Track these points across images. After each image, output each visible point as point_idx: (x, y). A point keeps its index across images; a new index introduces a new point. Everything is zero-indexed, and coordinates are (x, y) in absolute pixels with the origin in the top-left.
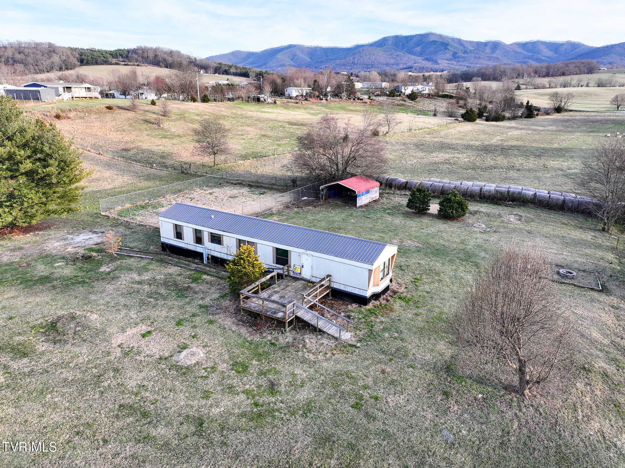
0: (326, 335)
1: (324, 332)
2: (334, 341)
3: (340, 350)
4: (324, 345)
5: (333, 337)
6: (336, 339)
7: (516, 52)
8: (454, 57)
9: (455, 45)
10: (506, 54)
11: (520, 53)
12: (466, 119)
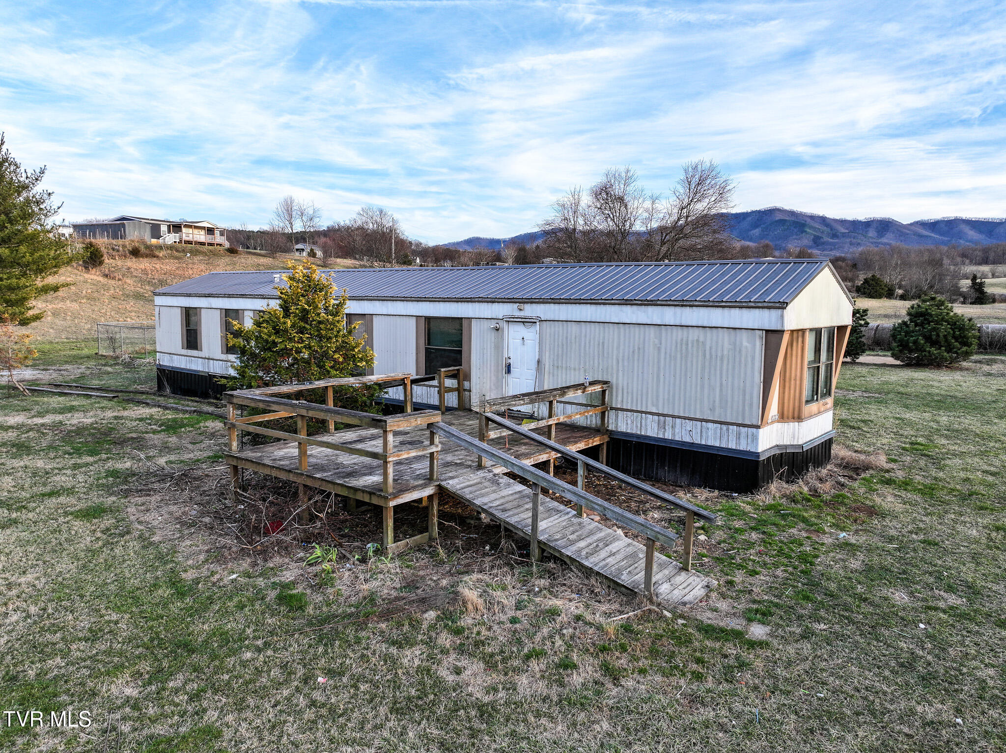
0: (573, 578)
1: (565, 563)
2: (616, 606)
3: (654, 653)
4: (563, 618)
5: (613, 585)
6: (628, 594)
7: (921, 236)
8: (815, 243)
9: (817, 226)
10: (902, 238)
11: (927, 236)
12: (864, 293)
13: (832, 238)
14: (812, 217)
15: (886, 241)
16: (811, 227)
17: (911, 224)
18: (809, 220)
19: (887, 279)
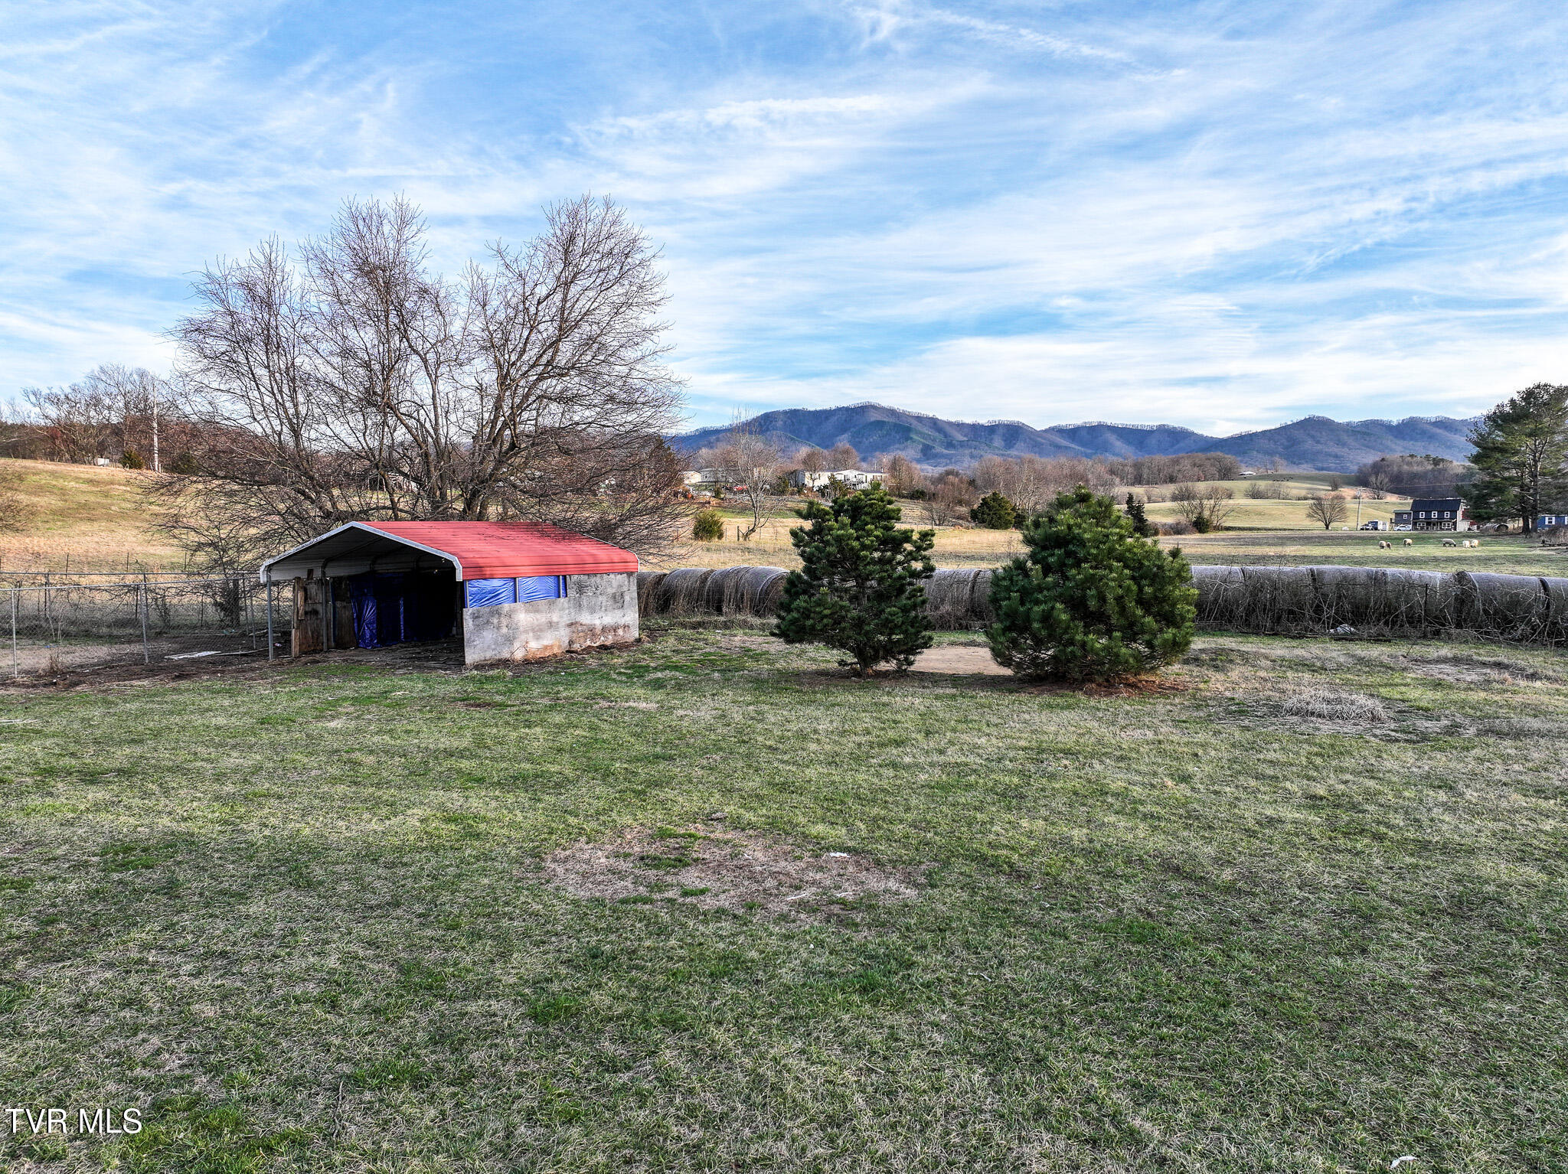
7: (1058, 447)
8: (925, 455)
9: (925, 430)
10: (1037, 449)
11: (1066, 448)
12: (983, 521)
13: (947, 448)
14: (919, 419)
15: (1016, 453)
16: (919, 433)
17: (1046, 431)
18: (914, 422)
19: (1017, 501)
